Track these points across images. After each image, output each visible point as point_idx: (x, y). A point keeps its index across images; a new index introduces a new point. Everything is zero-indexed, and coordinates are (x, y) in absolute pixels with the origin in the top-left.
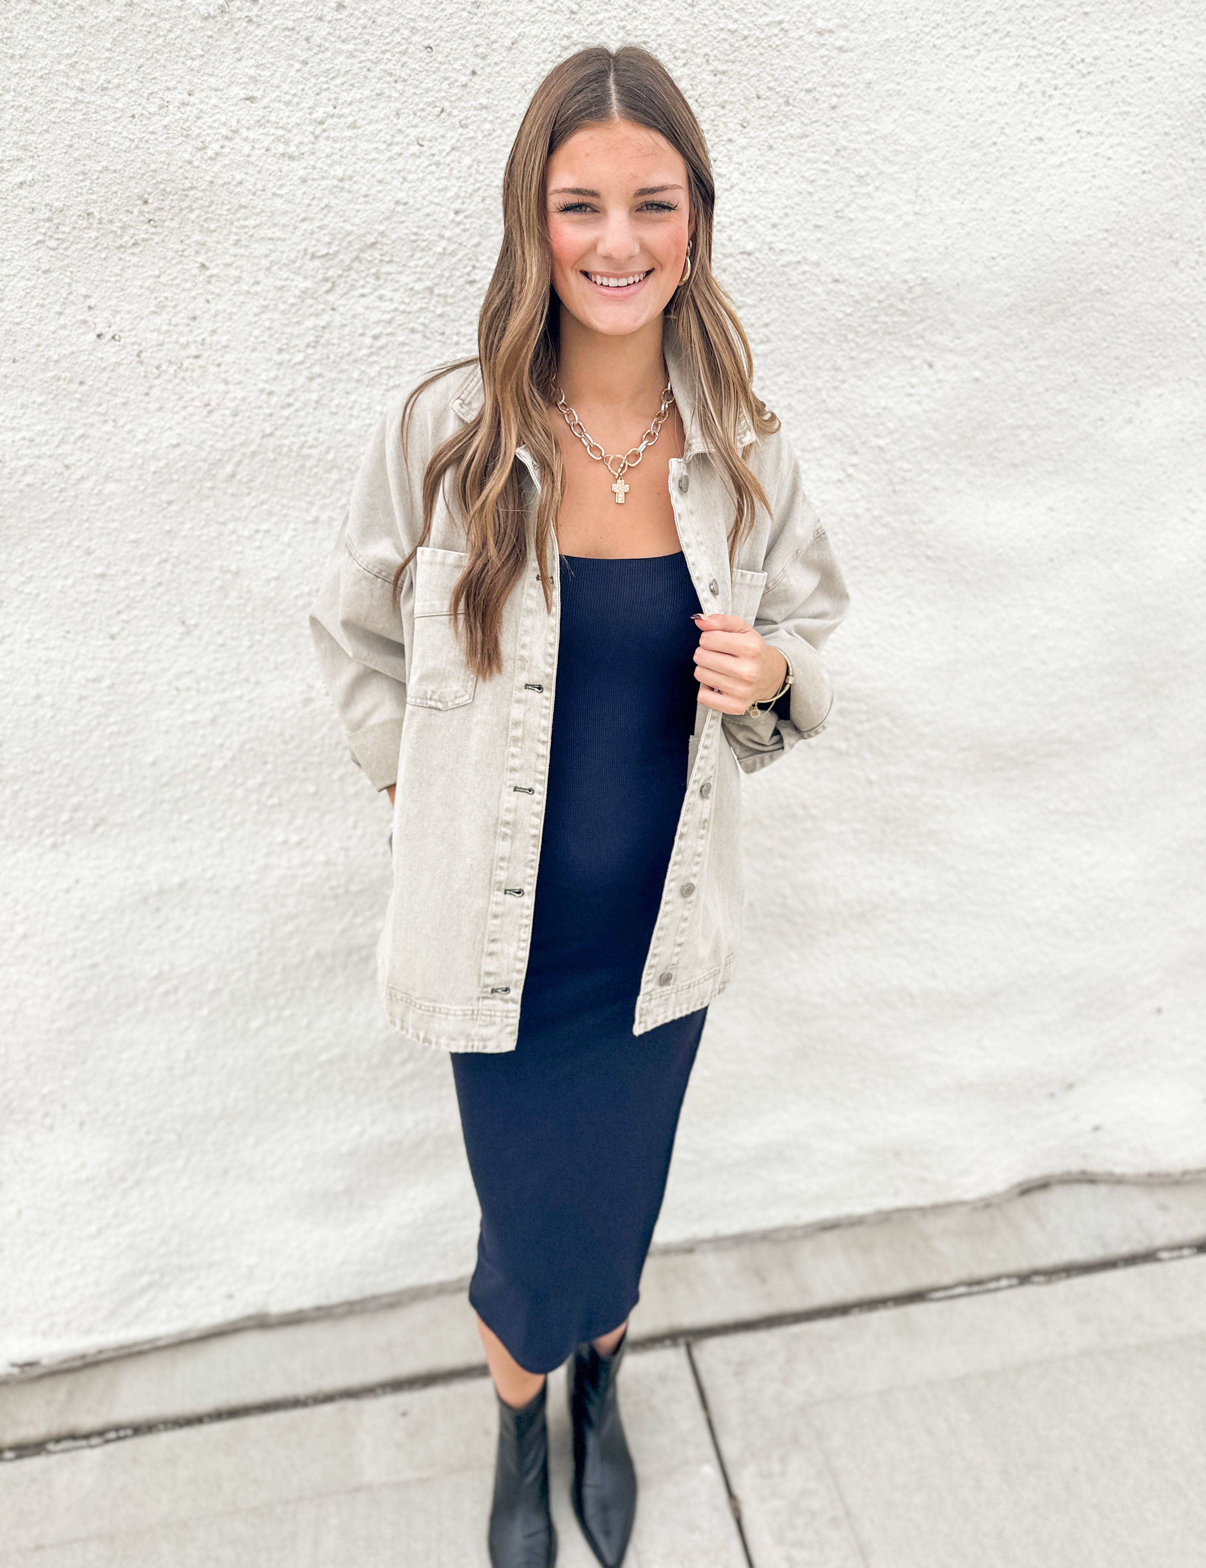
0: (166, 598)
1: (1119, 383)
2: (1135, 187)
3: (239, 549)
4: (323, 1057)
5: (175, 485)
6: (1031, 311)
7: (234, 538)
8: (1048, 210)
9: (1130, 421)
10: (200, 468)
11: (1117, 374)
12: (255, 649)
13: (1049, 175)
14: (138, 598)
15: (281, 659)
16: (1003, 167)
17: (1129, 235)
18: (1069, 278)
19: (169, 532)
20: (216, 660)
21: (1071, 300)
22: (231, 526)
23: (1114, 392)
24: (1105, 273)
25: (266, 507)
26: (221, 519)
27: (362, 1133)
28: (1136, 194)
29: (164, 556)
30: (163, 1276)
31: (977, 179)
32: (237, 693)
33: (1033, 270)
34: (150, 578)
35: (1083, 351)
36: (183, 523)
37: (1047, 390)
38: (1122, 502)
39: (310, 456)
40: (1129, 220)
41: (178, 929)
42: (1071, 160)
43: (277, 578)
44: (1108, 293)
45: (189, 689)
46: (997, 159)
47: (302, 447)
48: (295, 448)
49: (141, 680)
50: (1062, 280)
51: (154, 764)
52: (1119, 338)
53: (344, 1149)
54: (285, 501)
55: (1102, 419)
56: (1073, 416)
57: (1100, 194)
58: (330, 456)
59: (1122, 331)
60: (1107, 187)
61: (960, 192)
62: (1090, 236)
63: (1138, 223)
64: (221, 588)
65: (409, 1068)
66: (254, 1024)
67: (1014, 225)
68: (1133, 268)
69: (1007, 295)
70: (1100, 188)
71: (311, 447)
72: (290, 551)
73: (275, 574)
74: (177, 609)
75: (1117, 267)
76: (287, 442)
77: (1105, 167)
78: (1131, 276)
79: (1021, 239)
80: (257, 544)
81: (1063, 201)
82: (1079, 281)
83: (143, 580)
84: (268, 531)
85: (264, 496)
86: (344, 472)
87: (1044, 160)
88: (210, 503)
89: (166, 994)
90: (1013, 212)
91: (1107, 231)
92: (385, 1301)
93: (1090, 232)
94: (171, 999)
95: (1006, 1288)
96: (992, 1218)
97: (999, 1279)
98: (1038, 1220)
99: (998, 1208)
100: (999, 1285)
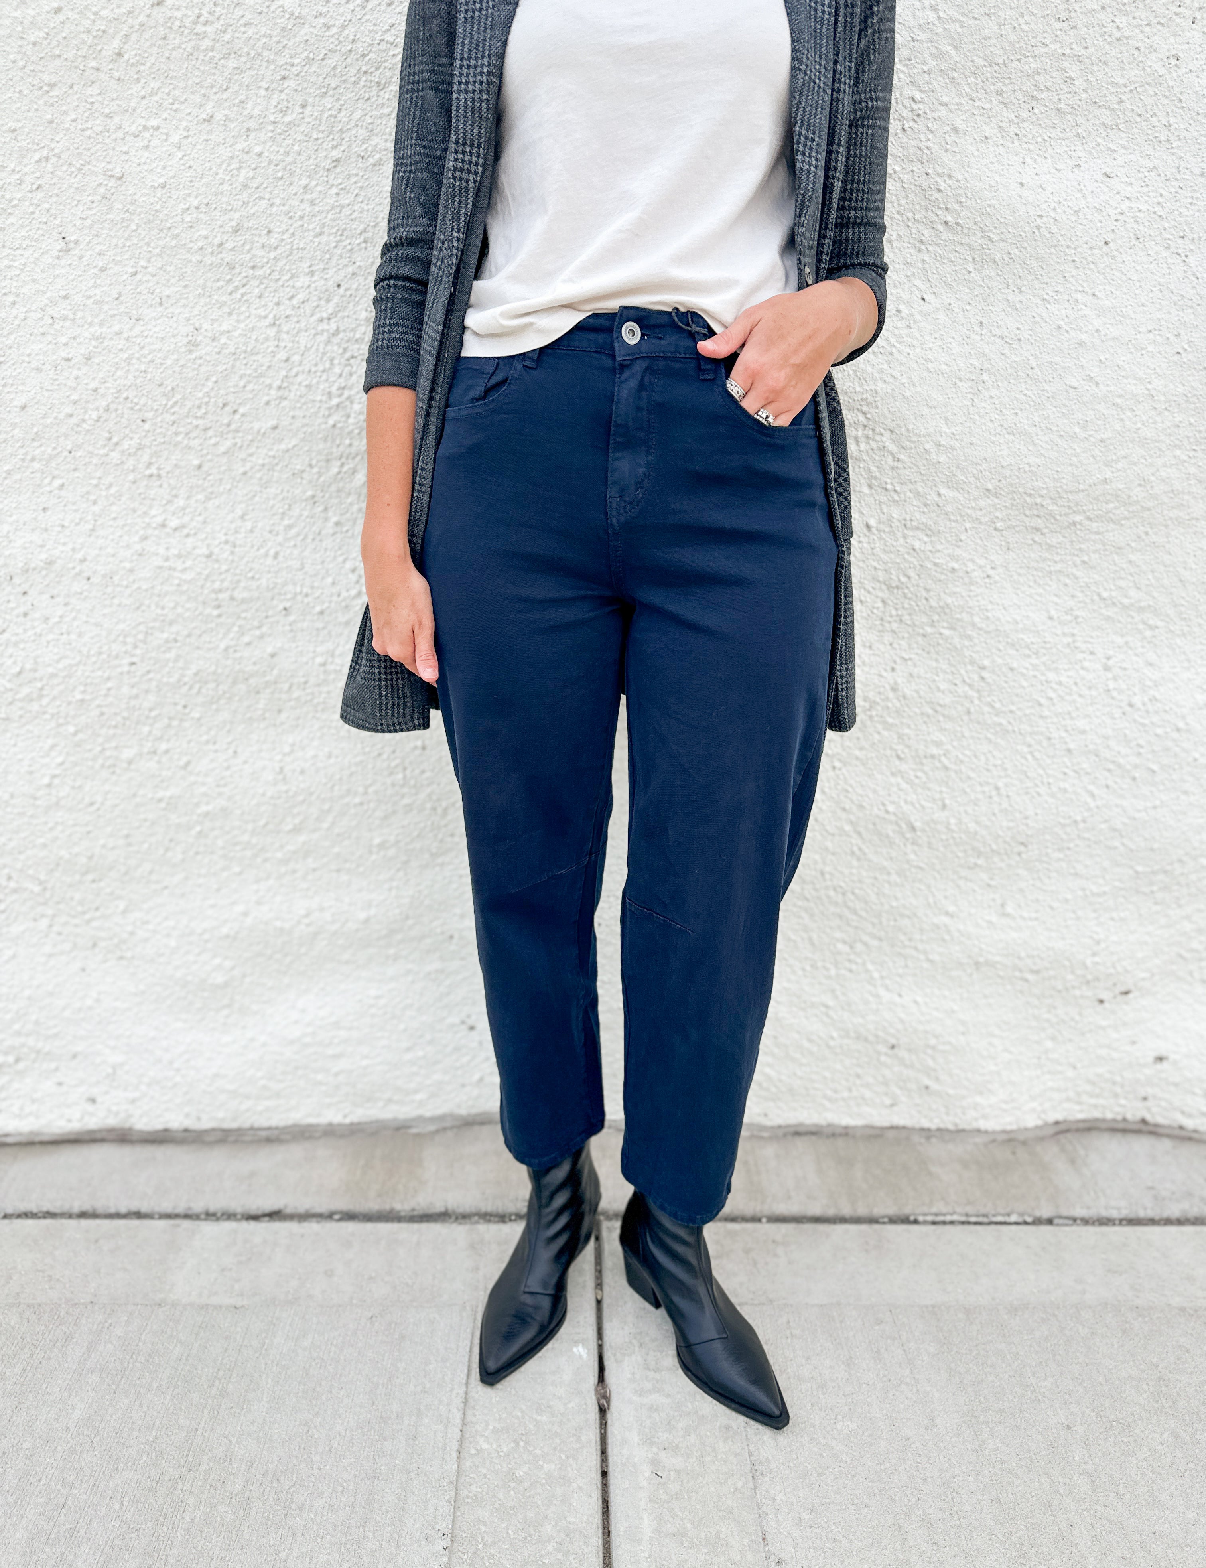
0: (47, 206)
3: (125, 149)
4: (204, 808)
5: (58, 62)
7: (120, 134)
10: (84, 42)
12: (139, 277)
14: (15, 202)
15: (167, 292)
19: (51, 122)
20: (95, 286)
22: (117, 119)
25: (156, 98)
26: (107, 111)
27: (246, 914)
29: (45, 152)
30: (17, 1060)
32: (116, 328)
34: (28, 179)
36: (66, 113)
39: (204, 36)
41: (47, 619)
43: (163, 186)
45: (65, 318)
47: (195, 23)
48: (188, 22)
49: (14, 303)
51: (23, 408)
53: (225, 930)
54: (177, 93)
58: (227, 37)
64: (104, 197)
65: (302, 838)
66: (127, 754)
71: (206, 23)
72: (180, 154)
73: (162, 181)
74: (57, 222)
76: (179, 14)
80: (146, 142)
83: (21, 182)
84: (157, 128)
85: (155, 85)
86: (243, 59)
88: (94, 90)
89: (29, 699)
92: (264, 1134)
94: (35, 707)
95: (1016, 1223)
96: (1014, 1153)
97: (1009, 1215)
98: (1073, 1161)
99: (1024, 1143)
100: (1007, 1219)
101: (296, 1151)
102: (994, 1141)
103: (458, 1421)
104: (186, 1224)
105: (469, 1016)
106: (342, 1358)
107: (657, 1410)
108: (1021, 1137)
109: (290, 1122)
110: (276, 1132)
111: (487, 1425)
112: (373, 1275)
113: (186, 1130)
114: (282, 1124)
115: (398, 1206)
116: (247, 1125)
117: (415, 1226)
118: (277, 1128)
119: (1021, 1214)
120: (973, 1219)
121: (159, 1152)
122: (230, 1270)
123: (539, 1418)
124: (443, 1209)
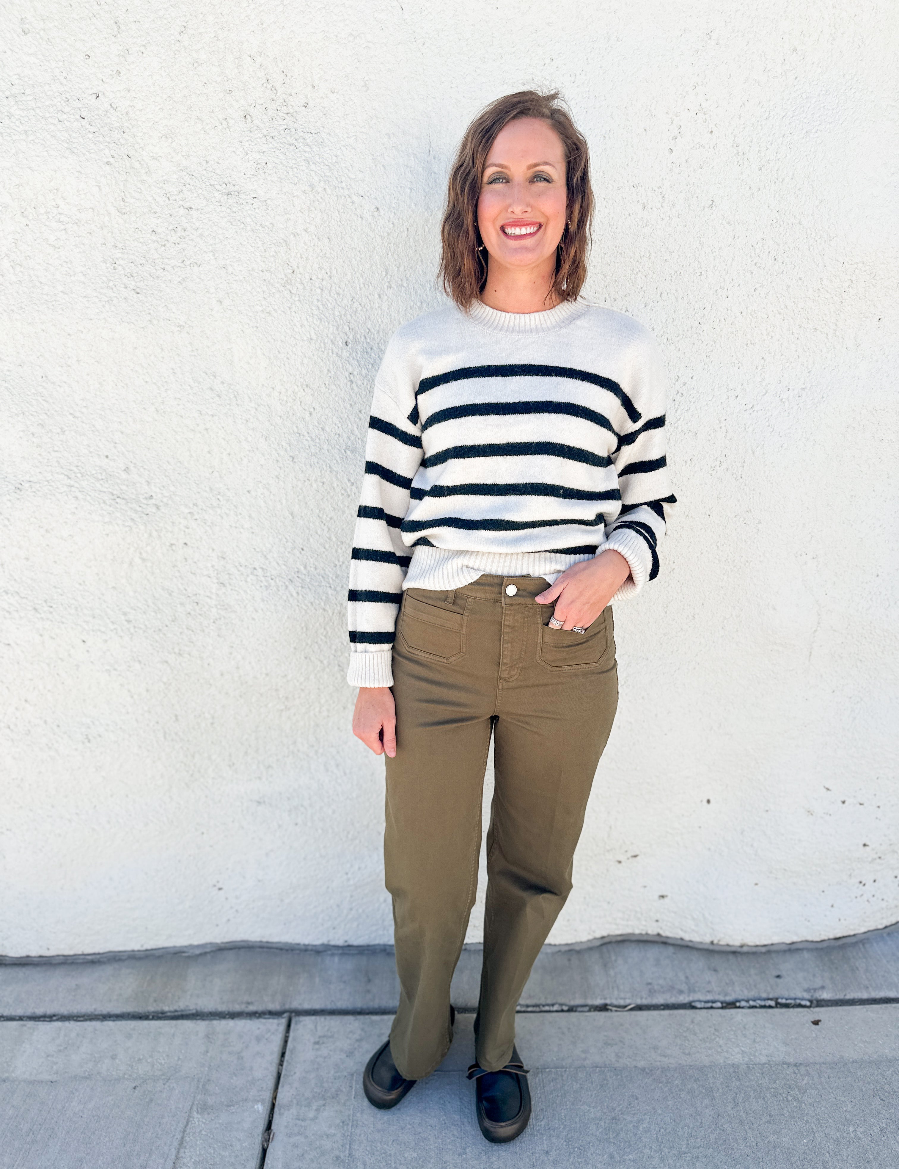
95: (557, 1011)
96: (569, 960)
97: (553, 1005)
98: (605, 965)
99: (578, 952)
100: (552, 1009)
101: (109, 970)
102: (560, 951)
103: (173, 1157)
104: (31, 1024)
105: (218, 882)
106: (111, 1115)
107: (297, 1147)
108: (577, 948)
109: (107, 950)
110: (98, 957)
111: (191, 1158)
112: (141, 1057)
113: (41, 957)
114: (101, 951)
115: (166, 1009)
116: (80, 952)
117: (174, 1022)
118: (99, 954)
119: (561, 1005)
120: (530, 1009)
121: (21, 972)
122: (53, 1056)
123: (223, 1153)
124: (194, 1011)
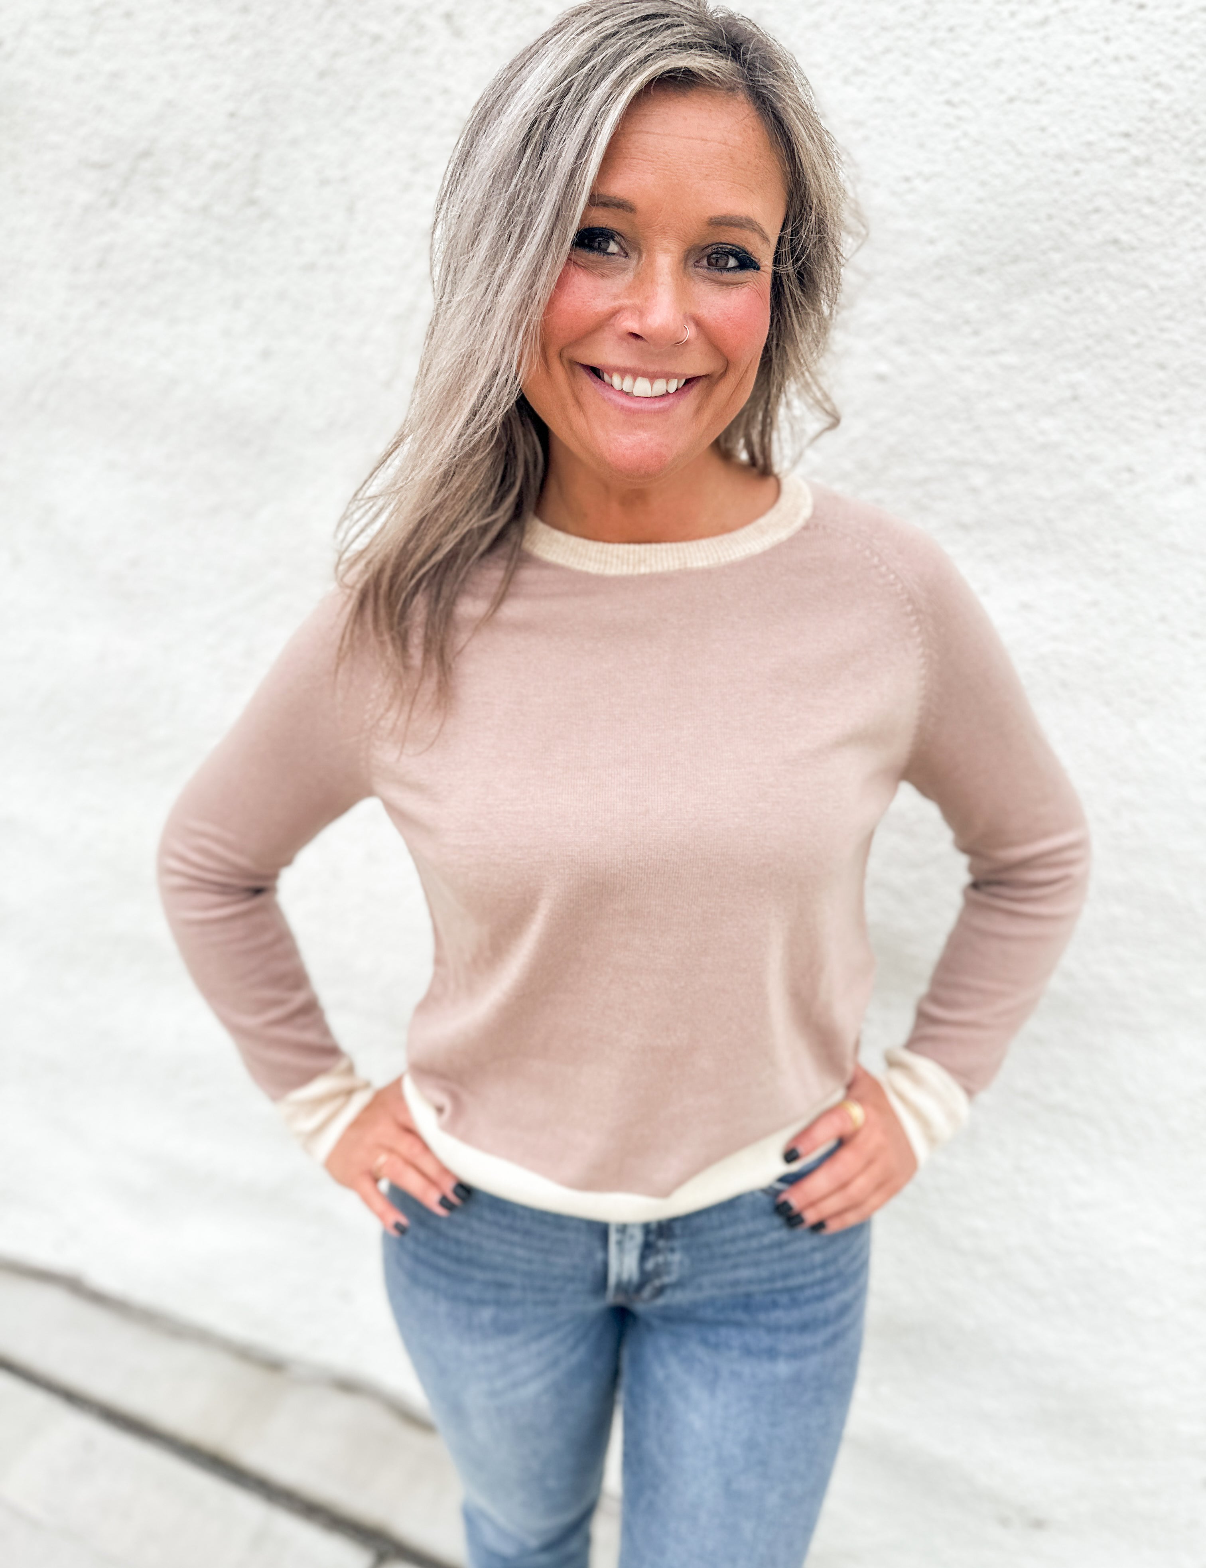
1: (1169, 412)
2: (1192, 56)
6: (980, 271)
8: (1011, 100)
9: (1190, 480)
11: (1164, 396)
13: (1020, 40)
16: (935, 29)
17: (1176, 145)
18: (1050, 217)
21: (1056, 257)
23: (1159, 426)
24: (1125, 212)
28: (1192, 69)
31: (887, 50)
33: (980, 201)
35: (1088, 348)
37: (1020, 407)
38: (1163, 619)
40: (1176, 116)
42: (1064, 12)
44: (1133, 249)
46: (925, 16)
50: (1036, 221)
52: (1162, 330)
55: (1130, 470)
56: (1071, 458)
57: (1114, 69)
59: (1170, 318)
60: (1131, 58)
61: (858, 72)
62: (1089, 144)
63: (1196, 122)
67: (948, 126)
68: (1188, 204)
69: (932, 242)
70: (1116, 59)
75: (1150, 201)
77: (1131, 21)
78: (1184, 219)
79: (958, 149)
81: (1042, 84)
82: (1071, 223)
87: (1013, 14)
90: (949, 103)
91: (1127, 135)
93: (1090, 137)
